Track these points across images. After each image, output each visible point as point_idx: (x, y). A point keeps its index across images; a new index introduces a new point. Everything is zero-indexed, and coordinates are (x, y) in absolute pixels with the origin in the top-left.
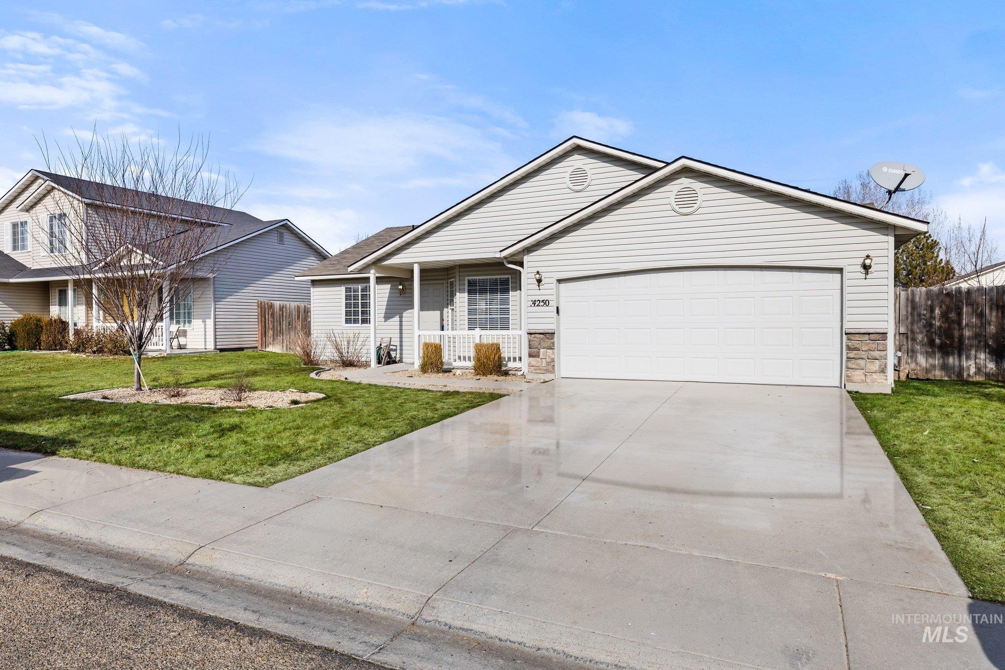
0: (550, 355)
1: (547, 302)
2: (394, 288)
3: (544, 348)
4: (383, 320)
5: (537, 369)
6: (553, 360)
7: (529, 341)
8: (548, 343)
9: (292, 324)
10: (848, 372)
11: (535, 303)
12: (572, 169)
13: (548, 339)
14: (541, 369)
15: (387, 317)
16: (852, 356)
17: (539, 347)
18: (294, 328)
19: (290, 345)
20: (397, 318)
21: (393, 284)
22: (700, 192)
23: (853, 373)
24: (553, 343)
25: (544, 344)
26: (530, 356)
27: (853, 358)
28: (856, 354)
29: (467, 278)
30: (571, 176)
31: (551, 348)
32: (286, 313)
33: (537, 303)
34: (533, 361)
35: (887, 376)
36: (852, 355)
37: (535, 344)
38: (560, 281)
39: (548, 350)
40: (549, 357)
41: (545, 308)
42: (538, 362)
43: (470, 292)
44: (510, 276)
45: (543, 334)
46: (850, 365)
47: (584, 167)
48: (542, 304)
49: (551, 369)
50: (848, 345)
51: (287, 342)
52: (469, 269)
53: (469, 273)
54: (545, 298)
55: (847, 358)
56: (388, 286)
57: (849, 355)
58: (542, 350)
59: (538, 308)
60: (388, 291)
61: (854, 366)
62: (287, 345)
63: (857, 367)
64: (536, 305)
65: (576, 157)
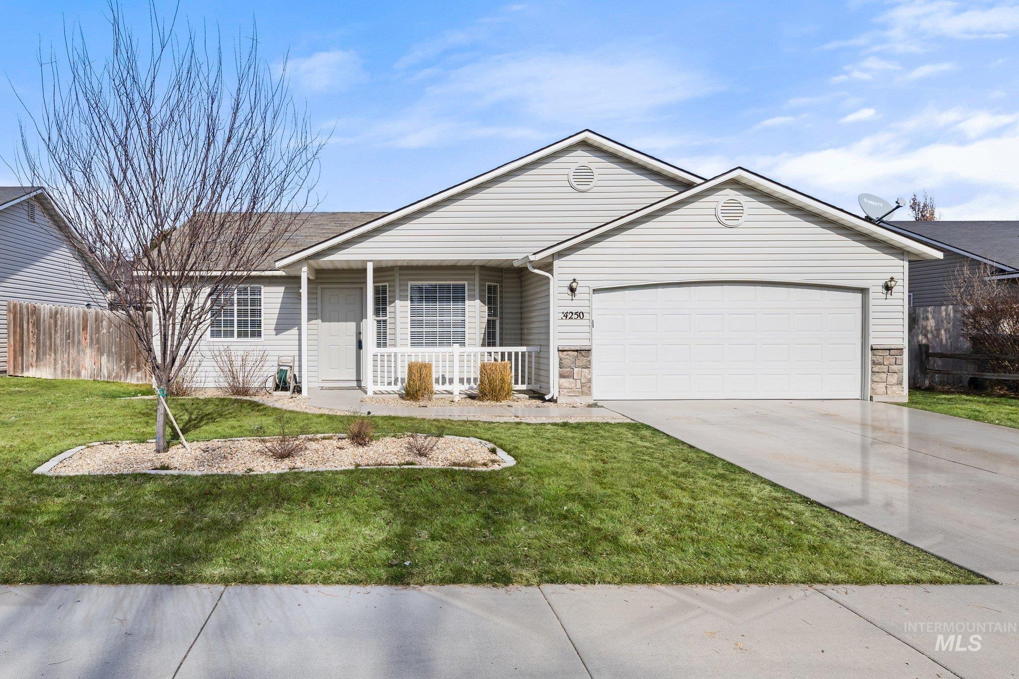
0: (587, 375)
1: (581, 314)
2: (290, 291)
3: (579, 367)
4: (274, 333)
5: (571, 392)
6: (590, 381)
7: (561, 359)
8: (582, 361)
9: (73, 337)
10: (873, 385)
11: (567, 316)
12: (576, 166)
13: (584, 356)
14: (574, 391)
15: (280, 329)
16: (876, 371)
17: (573, 366)
18: (76, 343)
19: (69, 367)
20: (295, 331)
21: (289, 286)
22: (746, 206)
23: (878, 386)
24: (589, 361)
25: (578, 363)
26: (562, 376)
27: (878, 372)
28: (879, 368)
29: (410, 283)
30: (575, 174)
31: (587, 367)
32: (62, 321)
33: (569, 316)
34: (565, 382)
35: (903, 388)
36: (876, 369)
37: (567, 362)
38: (595, 291)
39: (583, 370)
40: (585, 377)
41: (579, 322)
42: (571, 384)
43: (412, 301)
44: (466, 283)
45: (577, 351)
46: (875, 379)
47: (590, 166)
48: (575, 316)
49: (587, 391)
50: (873, 360)
51: (63, 362)
52: (414, 272)
53: (412, 277)
54: (579, 310)
55: (872, 372)
56: (282, 289)
57: (874, 369)
58: (576, 370)
59: (571, 321)
60: (281, 295)
61: (877, 380)
62: (63, 367)
63: (880, 381)
64: (568, 317)
65: (579, 153)
